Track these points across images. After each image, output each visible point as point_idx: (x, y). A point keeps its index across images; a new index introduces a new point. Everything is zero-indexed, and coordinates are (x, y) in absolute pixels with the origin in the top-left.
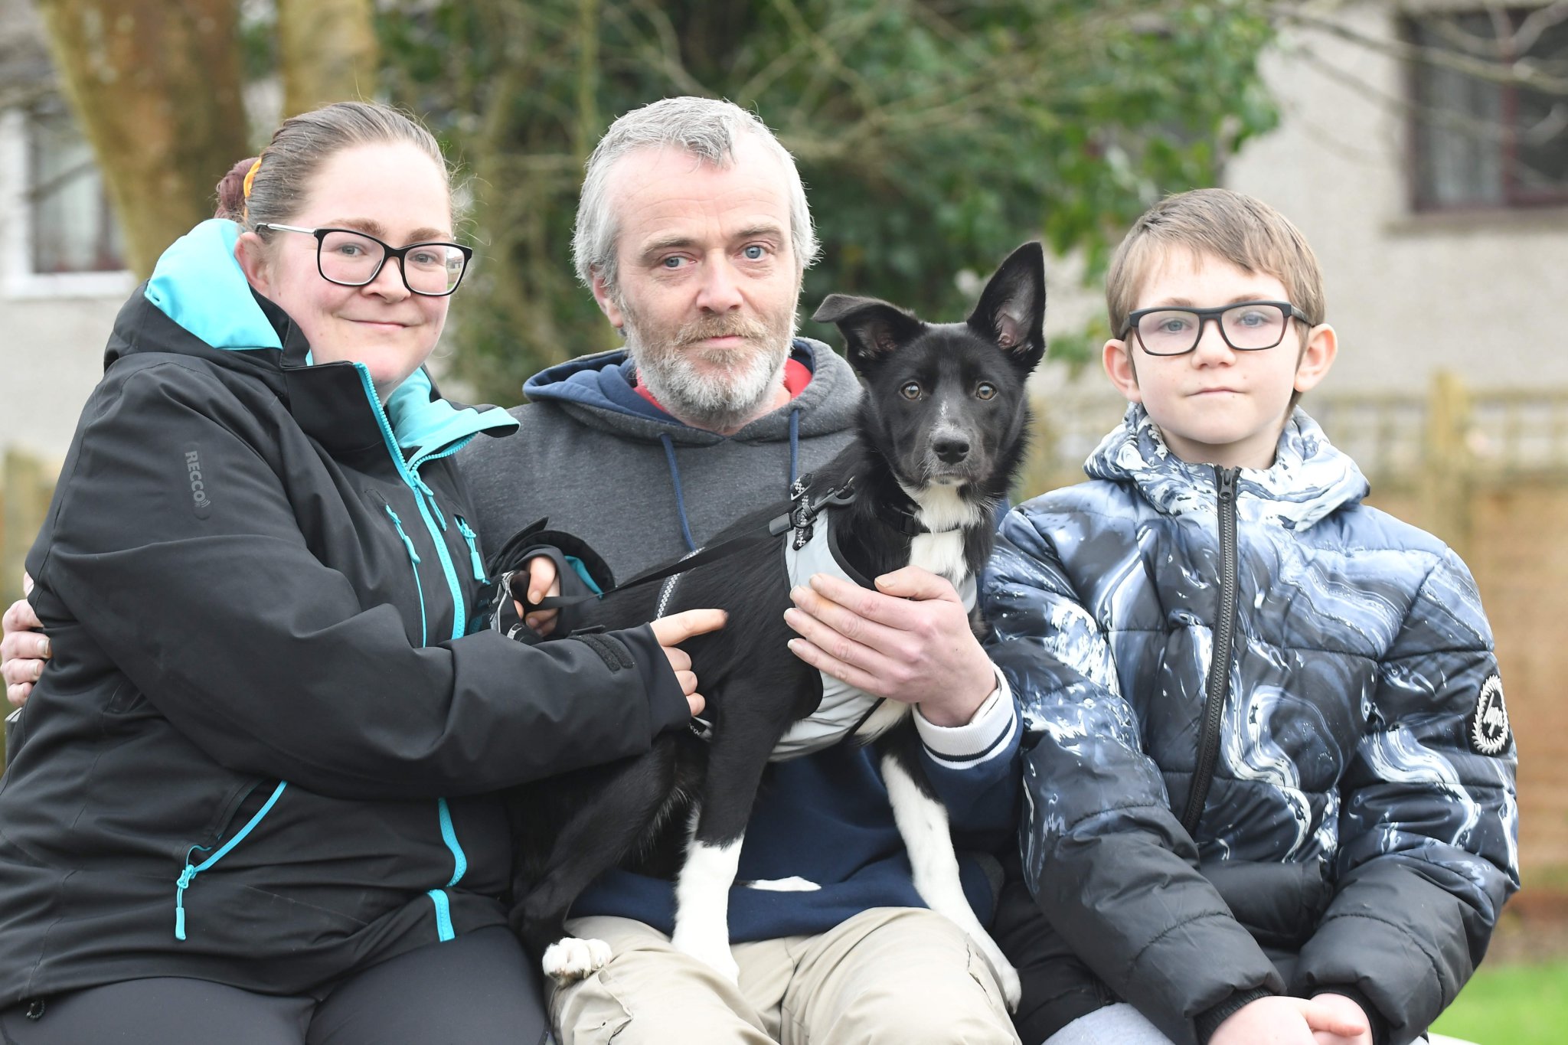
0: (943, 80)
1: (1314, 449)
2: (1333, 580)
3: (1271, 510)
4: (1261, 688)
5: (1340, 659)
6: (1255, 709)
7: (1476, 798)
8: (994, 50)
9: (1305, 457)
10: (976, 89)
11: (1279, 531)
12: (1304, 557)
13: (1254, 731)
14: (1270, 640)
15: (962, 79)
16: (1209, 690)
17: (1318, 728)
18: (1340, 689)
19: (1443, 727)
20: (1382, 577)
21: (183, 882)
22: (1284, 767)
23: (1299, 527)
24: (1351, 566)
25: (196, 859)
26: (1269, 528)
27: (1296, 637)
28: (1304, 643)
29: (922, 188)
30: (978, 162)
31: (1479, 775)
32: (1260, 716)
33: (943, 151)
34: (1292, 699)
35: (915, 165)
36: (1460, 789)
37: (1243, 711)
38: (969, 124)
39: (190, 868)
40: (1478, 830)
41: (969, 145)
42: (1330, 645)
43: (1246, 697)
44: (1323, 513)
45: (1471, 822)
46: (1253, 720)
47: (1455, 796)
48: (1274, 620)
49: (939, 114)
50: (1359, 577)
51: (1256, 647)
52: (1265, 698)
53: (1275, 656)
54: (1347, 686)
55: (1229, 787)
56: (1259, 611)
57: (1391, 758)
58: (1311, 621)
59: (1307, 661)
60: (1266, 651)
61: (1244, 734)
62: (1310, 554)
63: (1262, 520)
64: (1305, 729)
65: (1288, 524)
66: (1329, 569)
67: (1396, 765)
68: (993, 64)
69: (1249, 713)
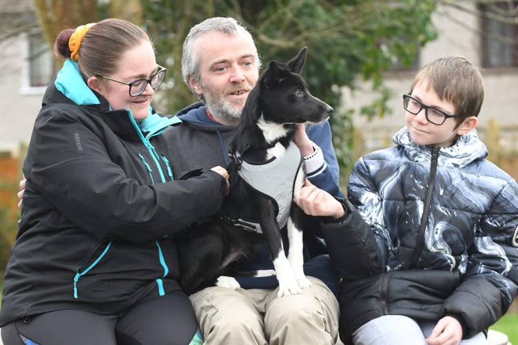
0: (327, 22)
1: (469, 140)
2: (471, 185)
3: (450, 161)
4: (440, 222)
5: (469, 214)
6: (437, 229)
7: (511, 261)
8: (344, 12)
9: (466, 142)
10: (338, 25)
11: (452, 168)
12: (462, 176)
13: (437, 237)
14: (445, 206)
15: (333, 22)
16: (421, 222)
17: (459, 237)
18: (468, 224)
19: (502, 238)
20: (487, 187)
21: (76, 279)
22: (447, 249)
23: (461, 166)
24: (478, 181)
25: (80, 272)
26: (448, 167)
27: (455, 205)
28: (457, 207)
29: (320, 57)
30: (338, 49)
31: (513, 254)
32: (439, 232)
33: (327, 45)
34: (451, 227)
35: (318, 50)
36: (506, 258)
37: (433, 230)
38: (336, 36)
39: (78, 274)
40: (510, 271)
41: (336, 44)
42: (466, 209)
43: (435, 225)
44: (469, 162)
45: (508, 269)
46: (437, 233)
47: (504, 260)
48: (447, 200)
49: (326, 33)
50: (480, 185)
51: (440, 208)
52: (441, 226)
53: (446, 211)
54: (470, 223)
55: (428, 254)
56: (441, 196)
57: (484, 246)
58: (461, 200)
59: (457, 214)
60: (443, 210)
61: (433, 238)
62: (465, 175)
63: (446, 165)
64: (455, 237)
65: (456, 166)
66: (470, 181)
67: (485, 248)
68: (343, 17)
69: (435, 231)
